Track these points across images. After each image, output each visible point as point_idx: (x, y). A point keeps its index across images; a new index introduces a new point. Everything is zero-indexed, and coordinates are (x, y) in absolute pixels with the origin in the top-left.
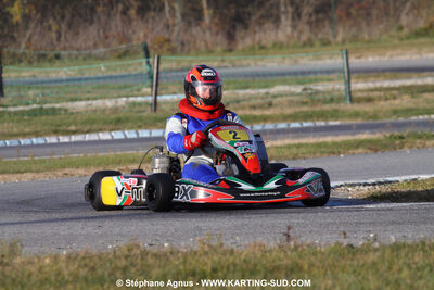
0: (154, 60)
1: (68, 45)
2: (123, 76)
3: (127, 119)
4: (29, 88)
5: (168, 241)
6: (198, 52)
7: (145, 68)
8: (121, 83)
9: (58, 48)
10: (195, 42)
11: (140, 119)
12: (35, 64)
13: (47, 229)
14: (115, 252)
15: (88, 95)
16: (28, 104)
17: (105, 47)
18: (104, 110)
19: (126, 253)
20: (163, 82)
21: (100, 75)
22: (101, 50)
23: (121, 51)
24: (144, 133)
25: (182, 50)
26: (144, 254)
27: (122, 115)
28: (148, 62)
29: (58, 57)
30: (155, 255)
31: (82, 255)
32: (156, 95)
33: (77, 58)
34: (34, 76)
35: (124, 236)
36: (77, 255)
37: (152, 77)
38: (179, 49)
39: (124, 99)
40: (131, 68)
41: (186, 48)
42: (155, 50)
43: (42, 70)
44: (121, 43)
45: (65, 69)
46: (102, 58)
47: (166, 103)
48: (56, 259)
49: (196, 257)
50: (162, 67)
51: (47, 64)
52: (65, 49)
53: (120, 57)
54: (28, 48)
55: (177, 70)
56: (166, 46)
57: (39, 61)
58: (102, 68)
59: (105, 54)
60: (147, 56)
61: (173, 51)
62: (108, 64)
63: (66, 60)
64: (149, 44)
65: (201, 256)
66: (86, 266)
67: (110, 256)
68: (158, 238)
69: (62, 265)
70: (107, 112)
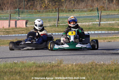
0: (100, 12)
1: (76, 7)
2: (91, 16)
3: (92, 28)
4: (66, 19)
5: (103, 61)
6: (112, 10)
7: (97, 14)
8: (90, 18)
9: (74, 8)
10: (111, 8)
11: (95, 28)
12: (67, 12)
13: (70, 57)
14: (88, 64)
15: (81, 21)
16: (65, 23)
17: (87, 8)
18: (86, 25)
19: (91, 64)
20: (102, 19)
21: (85, 16)
22: (85, 9)
23: (91, 10)
24: (96, 32)
25: (107, 10)
26: (96, 65)
27: (90, 27)
28: (98, 13)
29: (74, 11)
30: (99, 65)
31: (79, 64)
32: (100, 22)
33: (79, 11)
34: (67, 16)
35: (90, 60)
36: (78, 64)
37: (99, 17)
38: (107, 9)
39: (91, 23)
40: (93, 14)
41: (108, 9)
42: (100, 9)
43: (70, 14)
44: (91, 7)
45: (76, 14)
46: (86, 11)
47: (102, 24)
48: (72, 65)
49: (110, 66)
50: (102, 14)
51: (71, 12)
52: (76, 9)
53: (90, 11)
54: (66, 8)
55: (106, 15)
56: (103, 8)
57: (68, 12)
58: (85, 14)
59: (86, 10)
60: (98, 11)
61: (105, 10)
62: (87, 13)
63: (76, 12)
64: (98, 8)
65: (112, 66)
66: (80, 67)
67: (87, 65)
68: (100, 60)
69: (74, 67)
70: (86, 26)
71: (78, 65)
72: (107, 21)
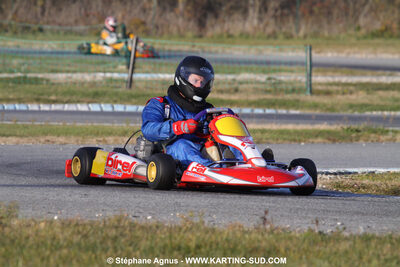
0: (132, 41)
1: (51, 19)
3: (104, 94)
4: (14, 57)
5: (150, 214)
6: (171, 36)
9: (41, 22)
10: (168, 26)
11: (116, 94)
12: (19, 35)
13: (37, 194)
14: (104, 221)
15: (67, 68)
16: (13, 72)
17: (86, 25)
18: (83, 83)
19: (116, 223)
20: (139, 62)
22: (81, 27)
24: (119, 108)
25: (156, 33)
26: (133, 226)
27: (100, 89)
29: (41, 30)
30: (142, 228)
32: (132, 72)
33: (58, 32)
34: (18, 46)
35: (109, 206)
38: (153, 31)
39: (102, 74)
41: (160, 31)
43: (27, 41)
45: (50, 42)
46: (82, 35)
47: (140, 81)
48: (51, 224)
49: (181, 233)
51: (30, 36)
52: (48, 23)
54: (14, 19)
56: (141, 28)
57: (23, 32)
59: (85, 31)
60: (126, 36)
61: (147, 33)
63: (49, 34)
64: (127, 25)
65: (185, 232)
66: (79, 233)
67: (101, 226)
68: (141, 210)
69: (57, 230)
70: (86, 85)
71: (69, 224)
72: (155, 72)
